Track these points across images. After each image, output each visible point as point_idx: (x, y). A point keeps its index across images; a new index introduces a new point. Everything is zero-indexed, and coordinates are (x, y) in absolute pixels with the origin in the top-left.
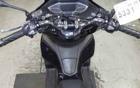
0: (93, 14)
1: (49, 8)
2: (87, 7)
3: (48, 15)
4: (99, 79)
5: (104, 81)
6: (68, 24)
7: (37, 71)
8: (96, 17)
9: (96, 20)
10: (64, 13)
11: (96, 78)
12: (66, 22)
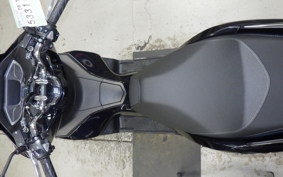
0: (28, 56)
1: (13, 124)
2: (14, 62)
3: (23, 122)
4: (146, 44)
5: (150, 37)
6: (39, 94)
7: (130, 148)
8: (33, 53)
9: (37, 53)
10: (22, 100)
11: (145, 50)
12: (37, 98)
